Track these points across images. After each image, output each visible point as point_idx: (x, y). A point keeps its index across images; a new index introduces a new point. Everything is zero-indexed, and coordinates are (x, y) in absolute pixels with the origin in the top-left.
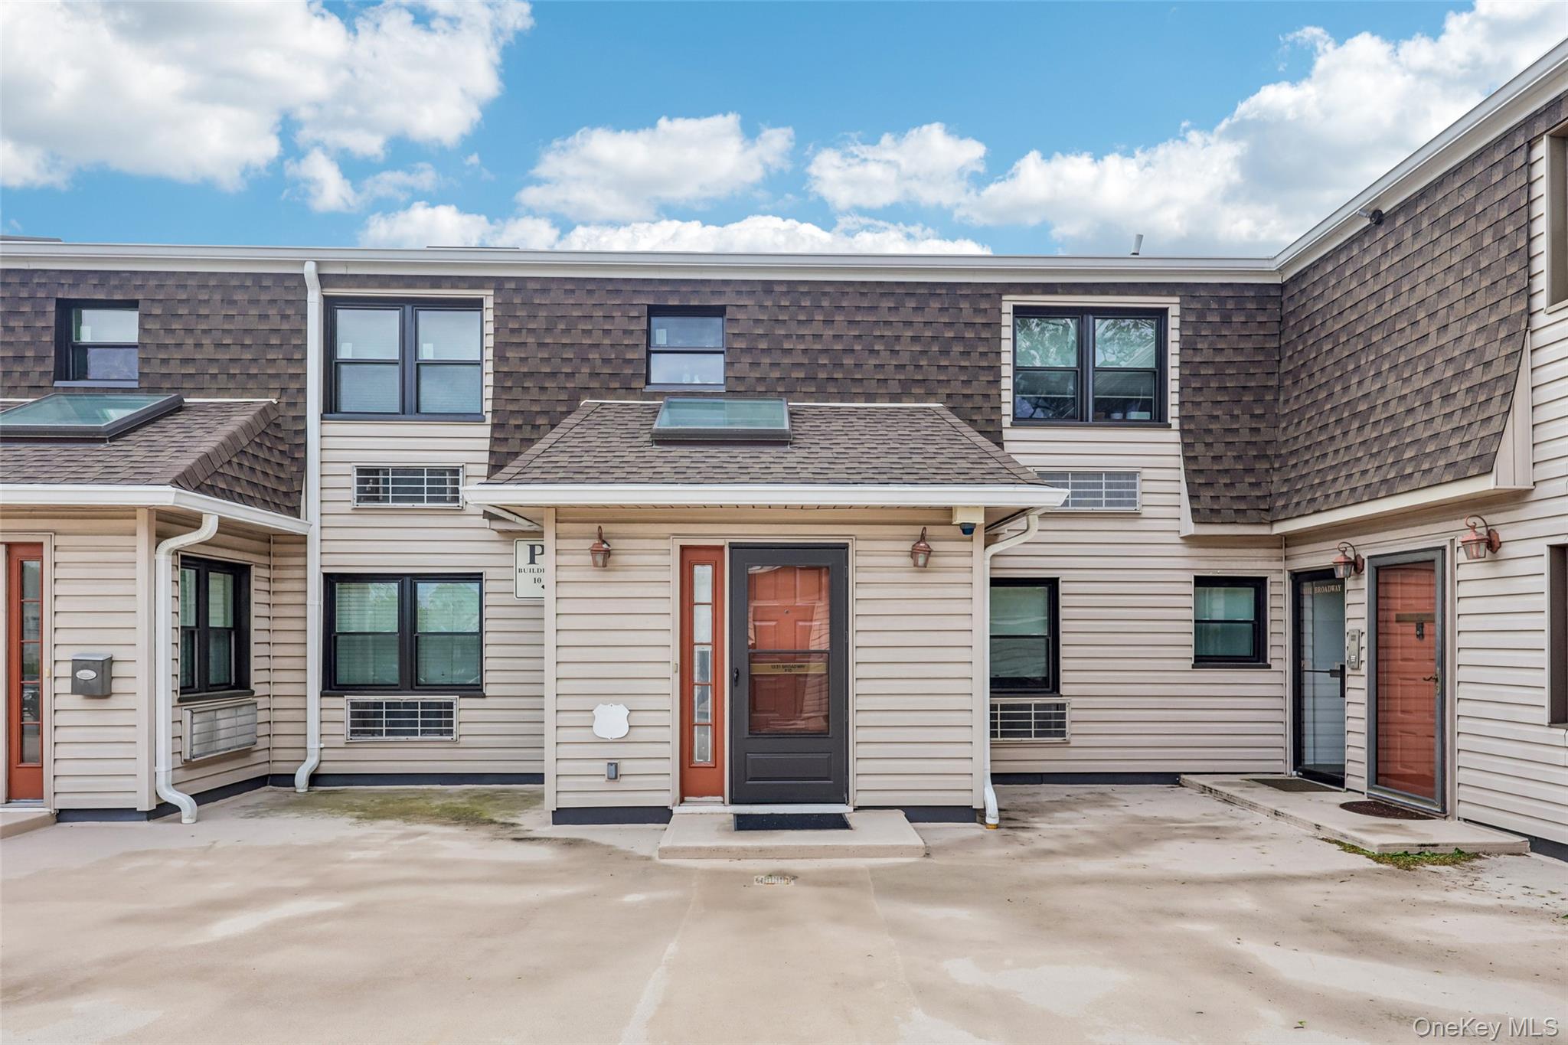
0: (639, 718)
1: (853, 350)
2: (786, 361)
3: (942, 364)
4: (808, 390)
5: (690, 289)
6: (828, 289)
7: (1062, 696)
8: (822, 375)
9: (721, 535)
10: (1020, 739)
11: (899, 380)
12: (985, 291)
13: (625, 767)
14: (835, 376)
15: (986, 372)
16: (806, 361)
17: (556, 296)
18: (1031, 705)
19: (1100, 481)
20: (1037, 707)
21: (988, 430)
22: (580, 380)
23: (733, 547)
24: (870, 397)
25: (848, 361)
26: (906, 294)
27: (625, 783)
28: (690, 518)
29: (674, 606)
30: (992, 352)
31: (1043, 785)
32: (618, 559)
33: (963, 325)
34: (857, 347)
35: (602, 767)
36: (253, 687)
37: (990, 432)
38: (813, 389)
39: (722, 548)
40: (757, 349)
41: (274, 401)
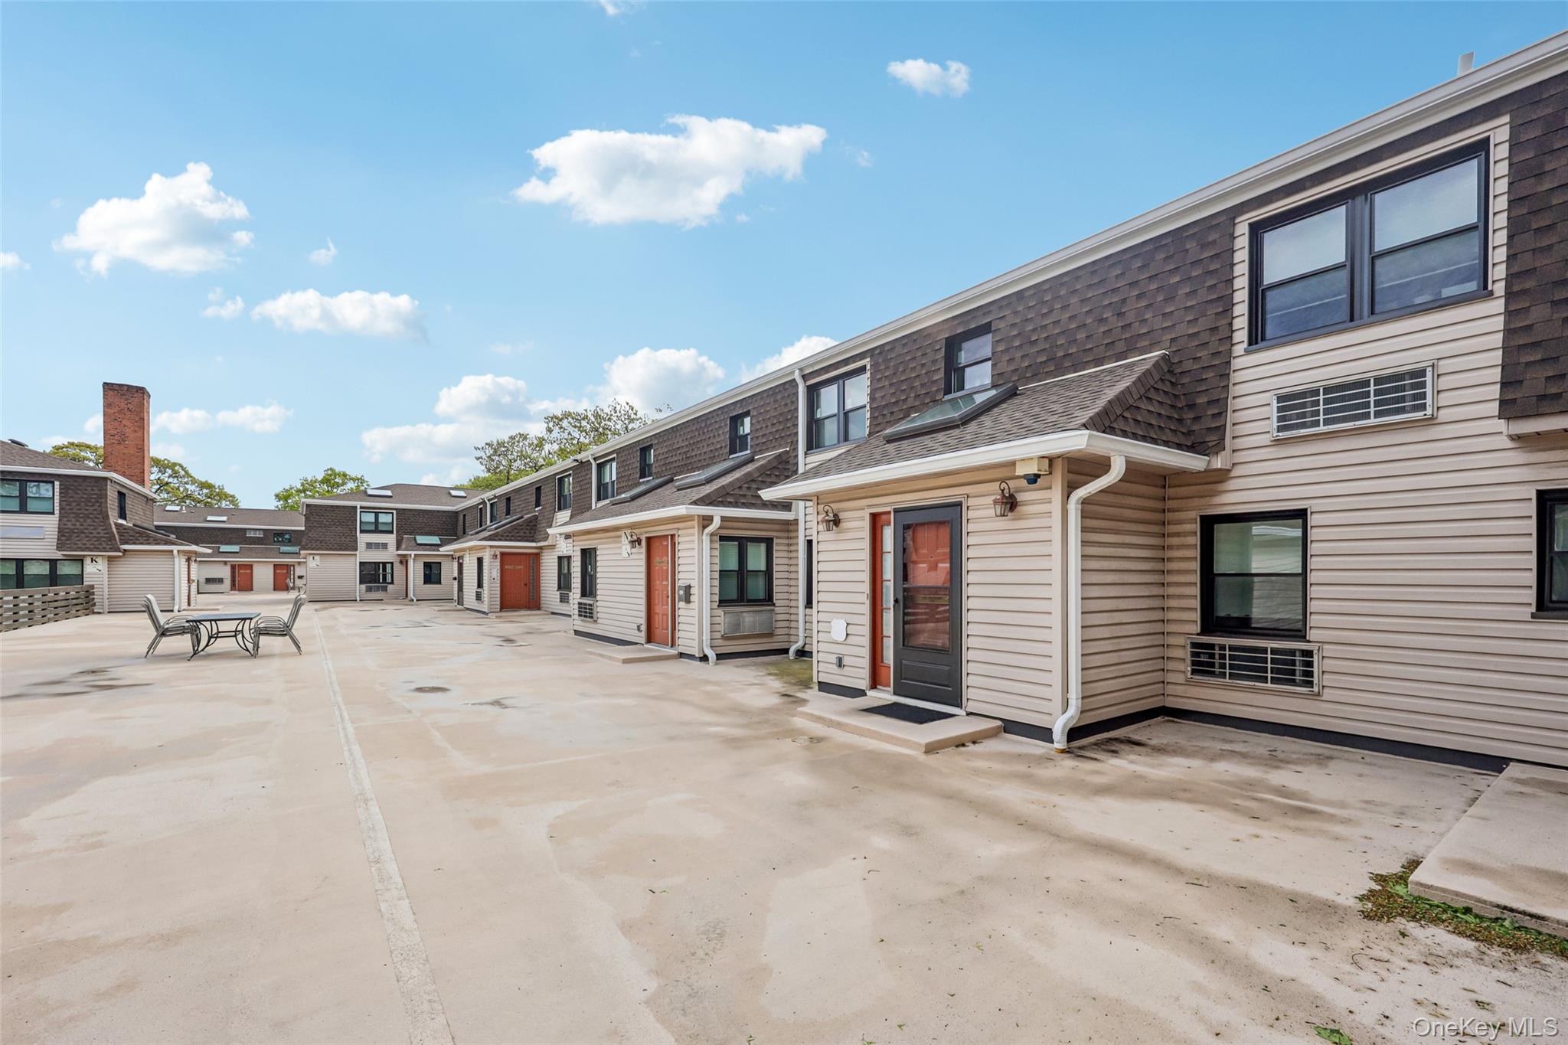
0: (851, 629)
1: (1085, 324)
2: (1032, 351)
3: (1167, 311)
4: (1047, 370)
5: (969, 317)
6: (1065, 279)
7: (1309, 641)
8: (1060, 354)
9: (885, 504)
10: (1253, 683)
11: (1126, 339)
12: (1214, 222)
13: (846, 661)
14: (1070, 352)
15: (1214, 305)
16: (1047, 346)
17: (899, 350)
18: (1267, 648)
19: (1368, 389)
20: (1274, 651)
21: (1213, 364)
22: (910, 403)
23: (896, 511)
24: (1099, 362)
25: (1081, 336)
26: (1132, 257)
27: (846, 671)
28: (875, 494)
29: (866, 555)
30: (1221, 282)
31: (1286, 737)
32: (843, 525)
33: (1189, 265)
34: (1089, 321)
35: (833, 659)
36: (774, 601)
37: (1215, 365)
38: (1053, 368)
39: (889, 512)
40: (1013, 347)
41: (788, 449)
